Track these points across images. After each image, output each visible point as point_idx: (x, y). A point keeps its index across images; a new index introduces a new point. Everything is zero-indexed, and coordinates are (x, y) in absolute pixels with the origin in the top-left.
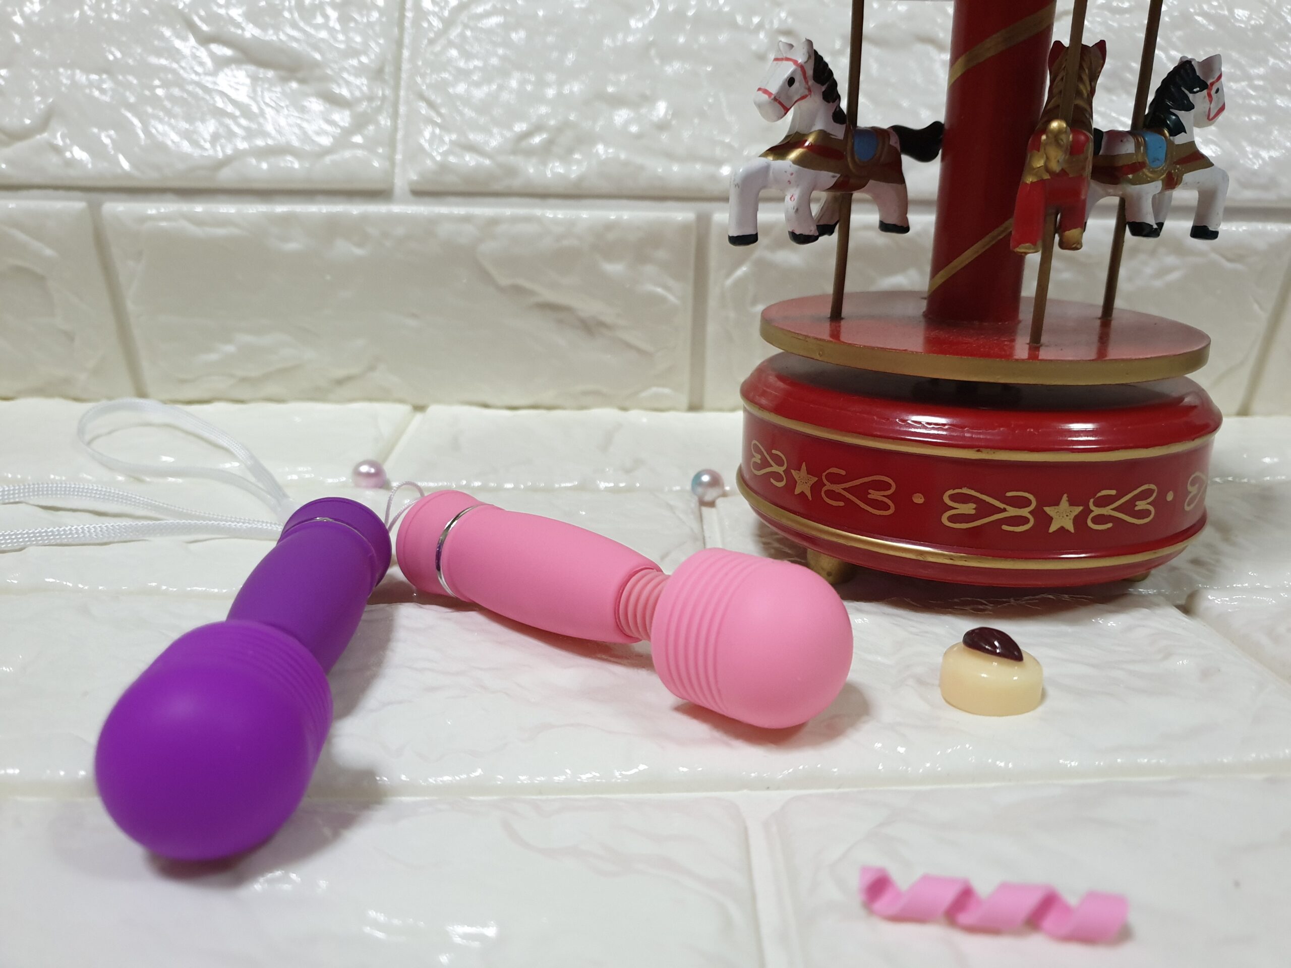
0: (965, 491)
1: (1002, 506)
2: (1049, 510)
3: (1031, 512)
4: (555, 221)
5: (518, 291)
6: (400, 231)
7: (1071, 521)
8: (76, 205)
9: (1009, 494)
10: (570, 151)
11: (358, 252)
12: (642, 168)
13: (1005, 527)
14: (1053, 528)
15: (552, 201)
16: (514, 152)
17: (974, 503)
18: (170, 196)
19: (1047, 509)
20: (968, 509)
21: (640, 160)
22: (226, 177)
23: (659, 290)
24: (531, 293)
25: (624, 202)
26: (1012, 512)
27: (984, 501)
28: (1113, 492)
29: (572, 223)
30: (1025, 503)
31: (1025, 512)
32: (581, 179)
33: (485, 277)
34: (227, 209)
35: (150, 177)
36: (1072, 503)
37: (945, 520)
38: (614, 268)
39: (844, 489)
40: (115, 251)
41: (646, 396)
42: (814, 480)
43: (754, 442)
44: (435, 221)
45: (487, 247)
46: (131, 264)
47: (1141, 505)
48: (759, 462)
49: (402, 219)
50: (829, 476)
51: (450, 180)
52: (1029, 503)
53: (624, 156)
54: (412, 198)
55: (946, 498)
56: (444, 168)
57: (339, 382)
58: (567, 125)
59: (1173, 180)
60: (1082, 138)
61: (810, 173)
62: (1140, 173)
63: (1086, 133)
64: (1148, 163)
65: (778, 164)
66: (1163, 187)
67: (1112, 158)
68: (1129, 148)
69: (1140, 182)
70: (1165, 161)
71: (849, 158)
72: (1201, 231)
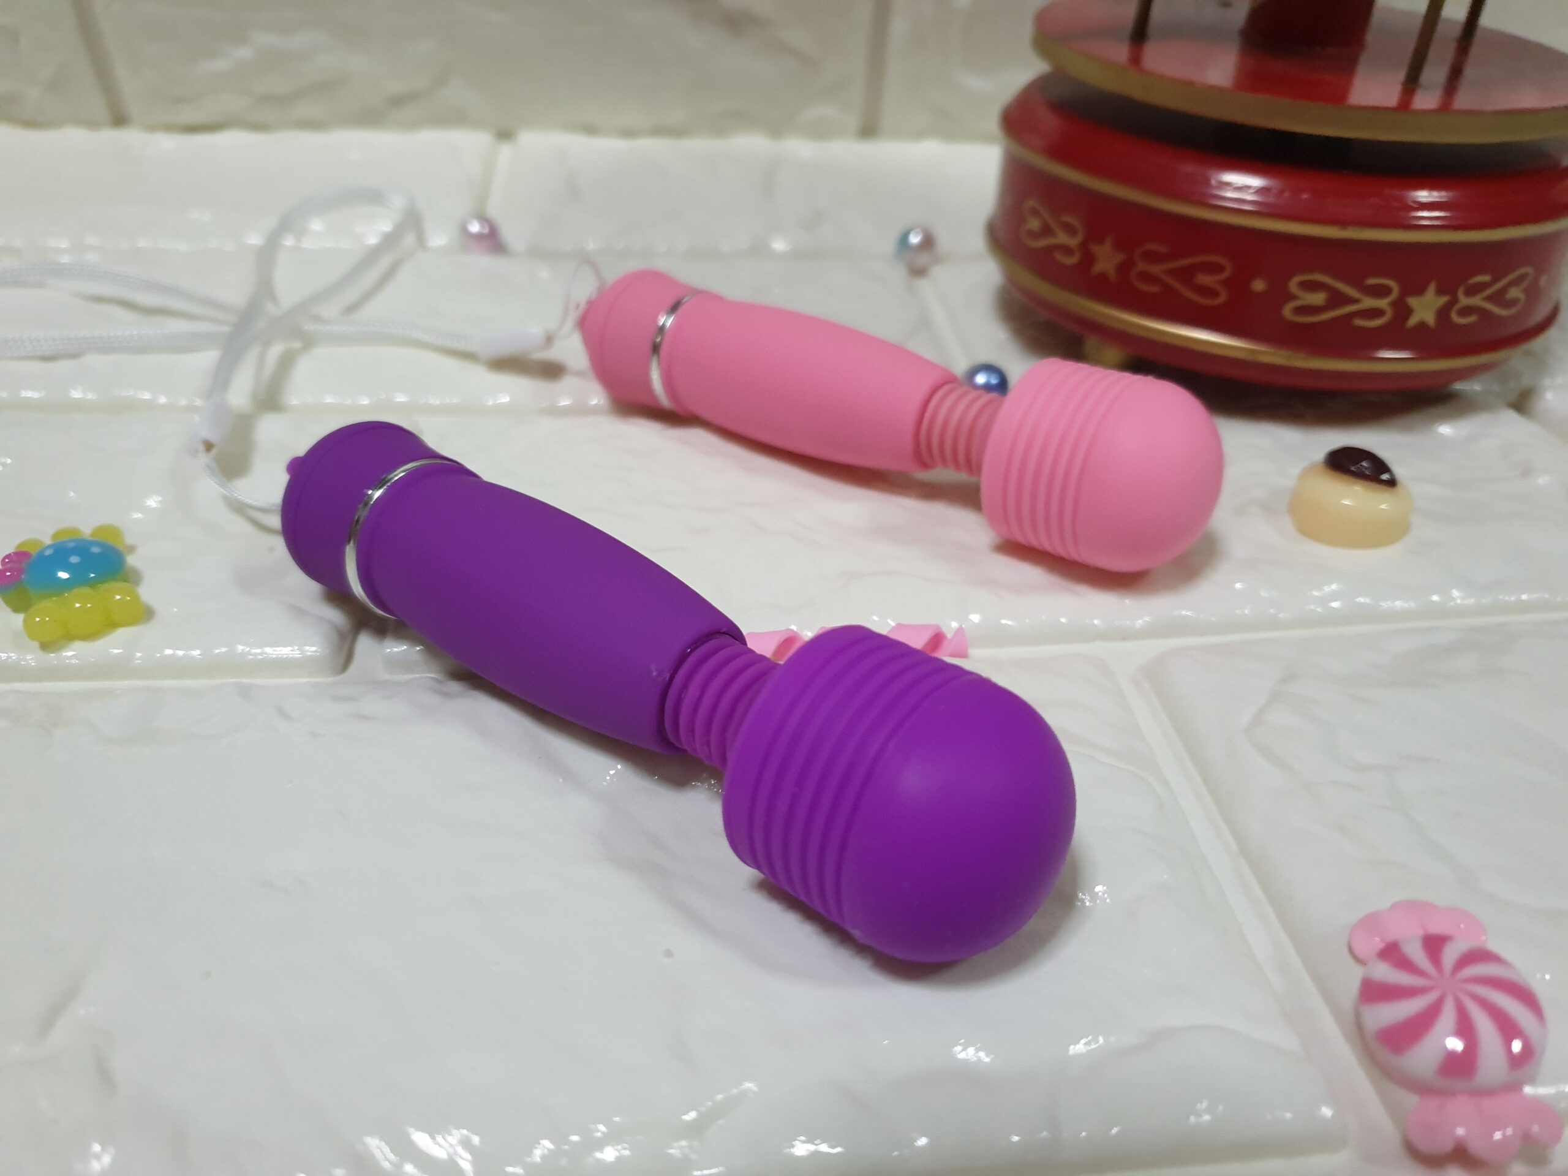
0: (1318, 276)
1: (1358, 295)
2: (1411, 301)
3: (1389, 304)
7: (1434, 314)
9: (1369, 281)
13: (1357, 321)
14: (1413, 321)
17: (1327, 291)
20: (1318, 298)
26: (1368, 303)
27: (1338, 289)
28: (1489, 277)
30: (1386, 292)
36: (1439, 292)
37: (1287, 313)
39: (1163, 271)
41: (805, 120)
42: (1123, 257)
43: (1028, 203)
47: (1511, 293)
48: (1037, 230)
50: (1143, 254)
52: (1390, 292)
55: (1292, 285)
57: (398, 102)
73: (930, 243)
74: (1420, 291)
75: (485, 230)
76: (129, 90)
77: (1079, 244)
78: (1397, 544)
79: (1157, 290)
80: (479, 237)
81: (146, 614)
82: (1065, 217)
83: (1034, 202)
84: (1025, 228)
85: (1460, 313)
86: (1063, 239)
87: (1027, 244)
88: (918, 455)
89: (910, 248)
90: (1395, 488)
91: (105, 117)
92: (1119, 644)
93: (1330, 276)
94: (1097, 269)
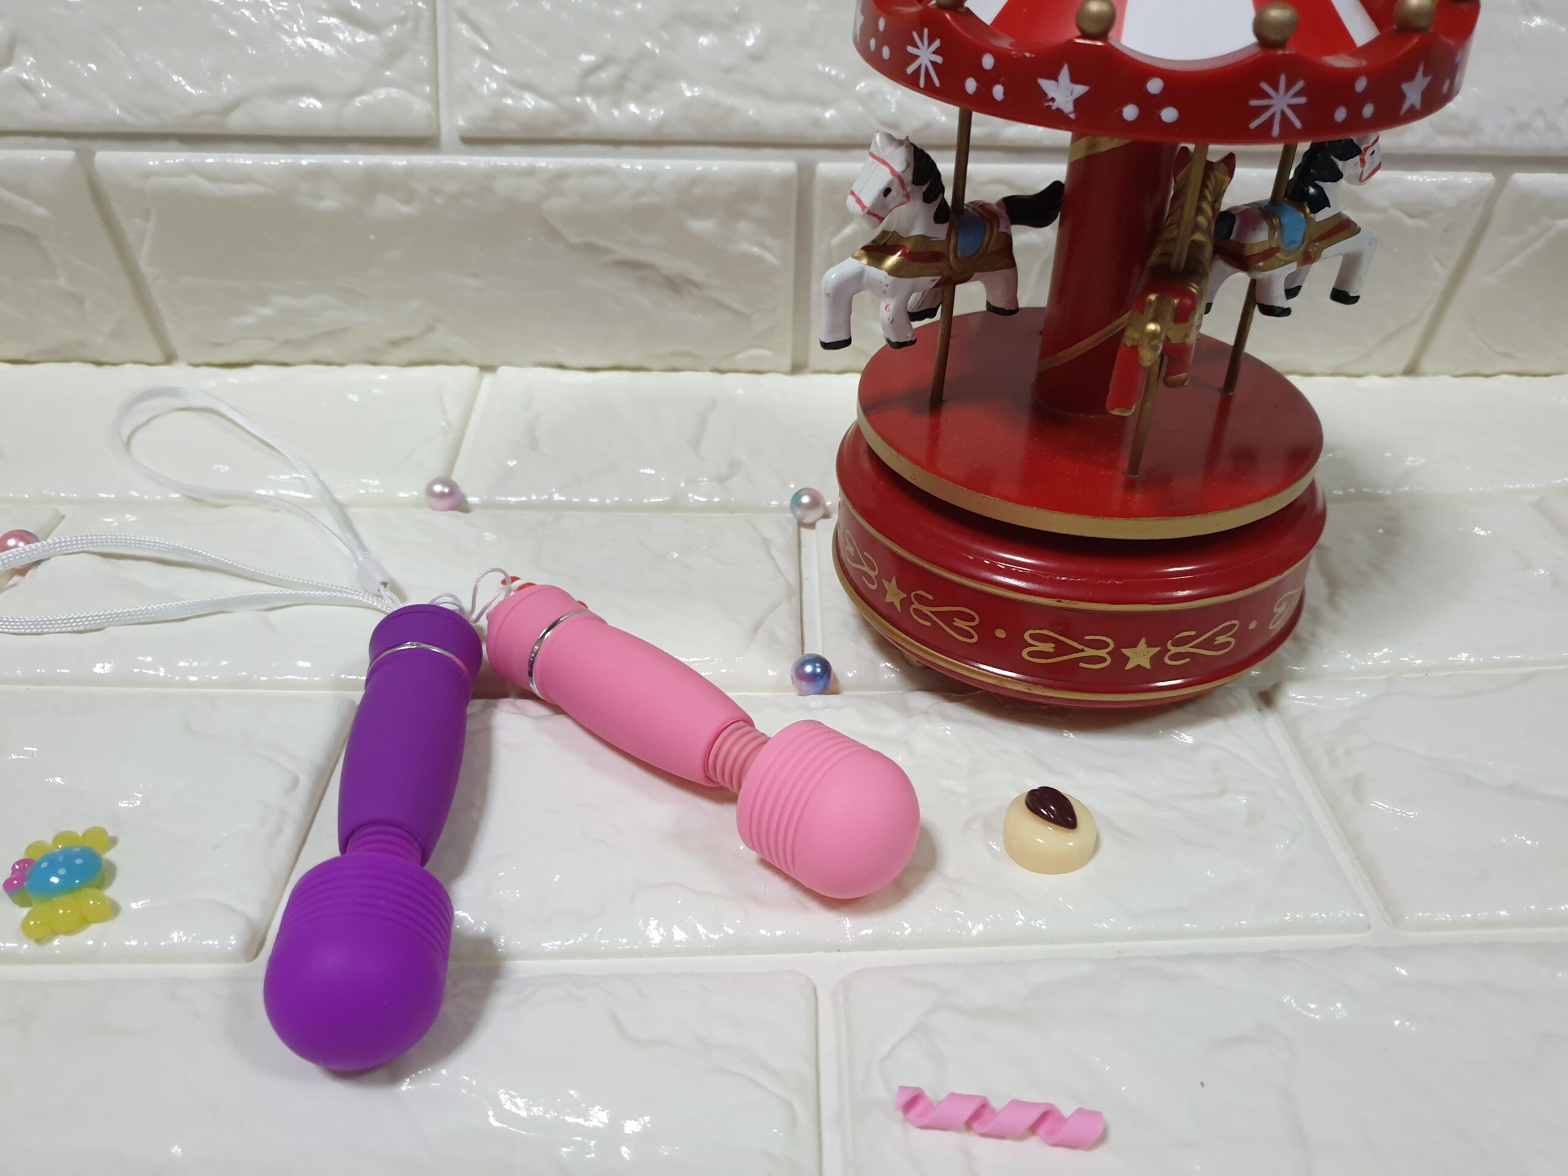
0: (1045, 632)
1: (1080, 647)
2: (1126, 651)
3: (1108, 653)
4: (633, 175)
5: (591, 248)
6: (452, 187)
7: (1148, 660)
8: (64, 155)
9: (1087, 638)
10: (647, 88)
11: (405, 209)
12: (732, 110)
13: (1082, 665)
14: (1130, 666)
15: (629, 149)
16: (581, 92)
17: (1053, 642)
18: (173, 144)
19: (1125, 651)
20: (1048, 647)
21: (729, 100)
22: (237, 121)
23: (757, 250)
24: (607, 251)
25: (712, 150)
26: (1089, 652)
27: (1063, 642)
28: (1193, 633)
29: (652, 177)
30: (1104, 645)
31: (1102, 653)
32: (662, 124)
33: (554, 234)
34: (244, 160)
35: (146, 122)
36: (1150, 645)
37: (1024, 654)
38: (703, 226)
39: (931, 612)
40: (118, 208)
41: (743, 357)
42: (905, 596)
43: (847, 531)
44: (492, 174)
45: (554, 204)
46: (139, 222)
47: (1221, 639)
48: (853, 554)
49: (452, 173)
50: (917, 597)
51: (507, 127)
52: (1107, 645)
53: (713, 94)
54: (462, 146)
55: (1027, 636)
56: (498, 113)
57: (395, 344)
58: (643, 55)
59: (1311, 257)
60: (1188, 302)
61: (907, 282)
62: (1273, 259)
63: (1194, 290)
64: (1282, 247)
65: (872, 271)
66: (1299, 265)
67: (1242, 246)
68: (1261, 237)
69: (1272, 268)
70: (1303, 241)
71: (951, 257)
72: (1341, 296)
73: (816, 502)
74: (1135, 645)
75: (446, 490)
76: (177, 338)
77: (875, 576)
78: (1080, 870)
79: (929, 624)
80: (442, 495)
81: (113, 910)
82: (866, 554)
83: (850, 534)
84: (847, 548)
85: (1172, 658)
86: (866, 569)
87: (851, 564)
88: (708, 778)
89: (800, 505)
90: (1076, 829)
91: (157, 355)
92: (835, 955)
93: (1055, 633)
94: (888, 599)
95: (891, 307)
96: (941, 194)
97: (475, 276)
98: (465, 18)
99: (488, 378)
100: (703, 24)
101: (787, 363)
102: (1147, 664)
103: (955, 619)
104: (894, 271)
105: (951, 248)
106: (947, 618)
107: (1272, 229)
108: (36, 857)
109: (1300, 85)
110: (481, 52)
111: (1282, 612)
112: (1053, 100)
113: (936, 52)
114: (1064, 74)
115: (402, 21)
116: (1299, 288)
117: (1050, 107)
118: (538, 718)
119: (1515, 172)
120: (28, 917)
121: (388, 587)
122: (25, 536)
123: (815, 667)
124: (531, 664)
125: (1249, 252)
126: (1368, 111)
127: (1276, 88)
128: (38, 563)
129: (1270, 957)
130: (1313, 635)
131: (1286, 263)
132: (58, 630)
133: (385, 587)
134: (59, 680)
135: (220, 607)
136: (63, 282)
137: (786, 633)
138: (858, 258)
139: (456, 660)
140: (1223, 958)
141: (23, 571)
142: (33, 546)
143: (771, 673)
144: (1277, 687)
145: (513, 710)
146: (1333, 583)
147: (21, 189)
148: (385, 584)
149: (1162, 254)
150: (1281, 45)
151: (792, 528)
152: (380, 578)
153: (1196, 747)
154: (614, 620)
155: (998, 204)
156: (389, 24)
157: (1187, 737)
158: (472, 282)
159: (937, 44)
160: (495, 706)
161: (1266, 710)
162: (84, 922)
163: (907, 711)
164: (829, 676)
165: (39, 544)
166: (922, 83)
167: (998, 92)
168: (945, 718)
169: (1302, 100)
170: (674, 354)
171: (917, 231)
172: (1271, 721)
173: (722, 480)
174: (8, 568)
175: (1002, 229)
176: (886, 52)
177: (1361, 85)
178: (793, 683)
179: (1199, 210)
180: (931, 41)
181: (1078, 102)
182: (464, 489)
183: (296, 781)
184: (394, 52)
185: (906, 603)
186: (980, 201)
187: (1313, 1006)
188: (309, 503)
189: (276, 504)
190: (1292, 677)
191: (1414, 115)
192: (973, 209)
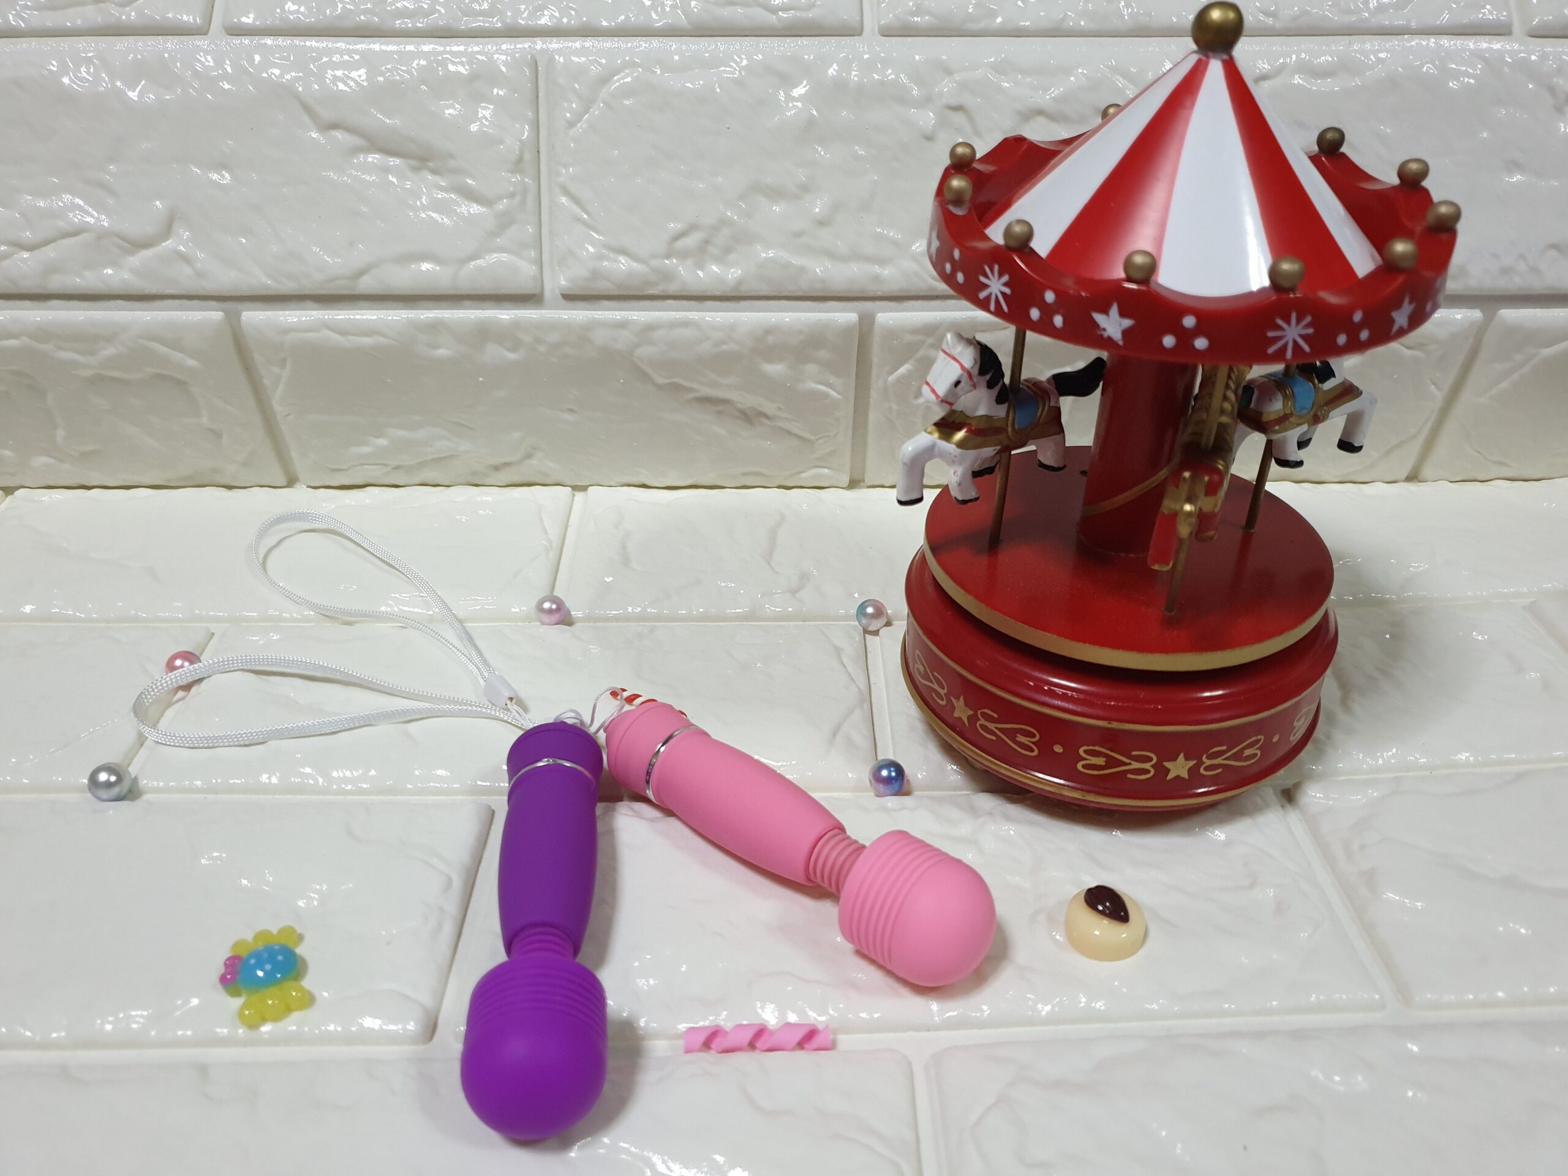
0: (1097, 748)
1: (1127, 761)
2: (1167, 764)
3: (1152, 766)
4: (714, 326)
5: (676, 388)
6: (554, 337)
7: (1186, 771)
8: (215, 315)
9: (1134, 753)
10: (728, 250)
11: (511, 356)
12: (802, 269)
13: (1129, 776)
14: (1170, 776)
15: (709, 303)
16: (668, 256)
17: (1105, 757)
18: (309, 304)
20: (1100, 761)
21: (797, 261)
22: (367, 284)
23: (821, 387)
24: (690, 390)
25: (785, 303)
26: (1136, 765)
27: (1113, 757)
28: (1224, 748)
29: (732, 328)
30: (1148, 759)
31: (1147, 766)
32: (740, 282)
33: (643, 376)
34: (369, 315)
35: (289, 286)
36: (1187, 758)
37: (1079, 767)
38: (775, 369)
39: (997, 728)
40: (258, 358)
41: (806, 476)
42: (971, 713)
43: (917, 652)
44: (590, 326)
45: (644, 351)
46: (276, 370)
47: (1247, 752)
48: (923, 672)
49: (553, 326)
50: (983, 714)
51: (603, 286)
52: (1151, 759)
53: (784, 255)
54: (564, 302)
55: (1081, 751)
56: (596, 274)
57: (496, 468)
58: (724, 222)
59: (1319, 419)
60: (1216, 478)
61: (972, 454)
62: (1287, 423)
63: (1220, 467)
64: (1294, 412)
65: (943, 444)
66: (1309, 426)
67: (1261, 414)
68: (1276, 406)
69: (1286, 430)
70: (1313, 406)
71: (1010, 430)
72: (1347, 445)
73: (880, 612)
74: (1175, 759)
75: (554, 607)
76: (300, 464)
77: (945, 694)
78: (1132, 958)
79: (994, 738)
80: (550, 611)
81: (309, 1000)
82: (936, 674)
83: (920, 654)
84: (916, 665)
85: (1207, 769)
86: (936, 686)
87: (918, 678)
88: (809, 879)
89: (865, 615)
90: (1127, 924)
91: (282, 480)
92: (925, 1034)
93: (1106, 749)
94: (956, 714)
95: (959, 473)
96: (1002, 380)
97: (571, 411)
98: (566, 192)
99: (579, 496)
100: (775, 193)
101: (845, 480)
102: (1185, 775)
103: (1018, 735)
104: (961, 445)
105: (1009, 424)
106: (1011, 734)
107: (1285, 397)
108: (244, 953)
109: (1309, 319)
110: (579, 220)
111: (1301, 726)
112: (1104, 330)
113: (1006, 284)
114: (1114, 310)
115: (512, 196)
116: (1310, 440)
117: (1102, 336)
118: (652, 820)
119: (1500, 310)
120: (244, 1007)
121: (514, 701)
122: (191, 657)
123: (890, 772)
124: (648, 773)
125: (1265, 418)
126: (1364, 335)
127: (1288, 322)
128: (200, 680)
129: (1299, 1035)
130: (1329, 737)
131: (1299, 425)
132: (227, 744)
133: (511, 701)
134: (232, 790)
135: (367, 722)
136: (205, 420)
137: (861, 739)
138: (930, 433)
139: (587, 773)
140: (1259, 1035)
141: (187, 687)
142: (196, 666)
143: (850, 775)
144: (1297, 786)
145: (630, 813)
146: (1346, 687)
147: (176, 345)
148: (511, 699)
149: (1193, 434)
150: (1292, 290)
151: (858, 636)
152: (507, 694)
153: (1228, 843)
154: (717, 733)
155: (1048, 381)
156: (501, 198)
157: (1219, 834)
158: (569, 417)
159: (1006, 278)
160: (614, 809)
161: (1288, 806)
162: (288, 1010)
163: (974, 812)
164: (903, 779)
165: (201, 664)
166: (992, 307)
167: (1058, 321)
168: (1008, 818)
169: (1310, 331)
170: (744, 474)
171: (982, 411)
172: (1293, 817)
173: (794, 592)
174: (175, 685)
175: (1052, 404)
176: (960, 277)
177: (1358, 317)
178: (871, 785)
179: (1225, 398)
180: (1001, 275)
181: (1126, 333)
182: (569, 604)
183: (450, 881)
184: (505, 222)
185: (973, 719)
186: (1034, 378)
187: (1337, 1078)
188: (431, 620)
189: (405, 622)
190: (1310, 776)
191: (1402, 332)
192: (1028, 387)
